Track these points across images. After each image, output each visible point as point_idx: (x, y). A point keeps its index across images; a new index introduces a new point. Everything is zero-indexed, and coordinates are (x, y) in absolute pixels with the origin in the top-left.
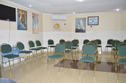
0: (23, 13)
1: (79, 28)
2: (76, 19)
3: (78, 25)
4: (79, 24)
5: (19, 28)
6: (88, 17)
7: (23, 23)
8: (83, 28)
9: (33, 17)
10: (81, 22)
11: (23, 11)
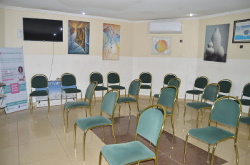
0: (80, 27)
1: (212, 50)
2: (208, 27)
3: (211, 44)
4: (212, 39)
5: (71, 50)
6: (235, 22)
7: (79, 42)
8: (222, 51)
9: (105, 30)
10: (218, 35)
11: (80, 22)
